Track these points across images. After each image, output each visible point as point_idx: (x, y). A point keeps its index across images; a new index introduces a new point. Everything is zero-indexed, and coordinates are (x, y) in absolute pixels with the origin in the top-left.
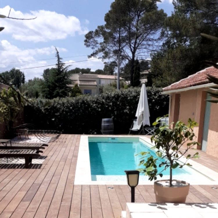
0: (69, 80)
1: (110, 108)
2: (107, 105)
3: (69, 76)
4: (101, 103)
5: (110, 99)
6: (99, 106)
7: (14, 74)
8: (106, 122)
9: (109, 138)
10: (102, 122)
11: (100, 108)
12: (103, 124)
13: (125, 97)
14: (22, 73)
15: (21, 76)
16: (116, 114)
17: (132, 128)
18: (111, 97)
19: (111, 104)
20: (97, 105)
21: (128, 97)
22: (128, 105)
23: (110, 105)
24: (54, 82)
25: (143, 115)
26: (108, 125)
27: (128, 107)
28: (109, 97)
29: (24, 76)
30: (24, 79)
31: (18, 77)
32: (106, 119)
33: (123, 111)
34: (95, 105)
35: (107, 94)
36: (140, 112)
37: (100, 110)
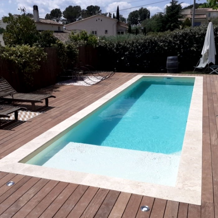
0: (180, 15)
1: (177, 47)
2: (174, 43)
3: (181, 12)
4: (168, 42)
5: (177, 37)
6: (166, 45)
7: (142, 12)
8: (170, 60)
9: (165, 78)
10: (167, 60)
11: (167, 46)
12: (167, 62)
13: (193, 35)
14: (148, 10)
15: (147, 13)
16: (182, 52)
17: (197, 66)
18: (178, 35)
19: (178, 42)
20: (164, 43)
21: (196, 35)
22: (195, 43)
23: (177, 44)
24: (168, 17)
25: (208, 53)
26: (173, 63)
27: (195, 45)
28: (177, 36)
29: (149, 13)
30: (149, 15)
31: (145, 14)
32: (171, 57)
33: (190, 49)
34: (162, 44)
35: (175, 32)
36: (205, 50)
37: (166, 48)
